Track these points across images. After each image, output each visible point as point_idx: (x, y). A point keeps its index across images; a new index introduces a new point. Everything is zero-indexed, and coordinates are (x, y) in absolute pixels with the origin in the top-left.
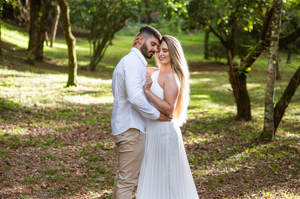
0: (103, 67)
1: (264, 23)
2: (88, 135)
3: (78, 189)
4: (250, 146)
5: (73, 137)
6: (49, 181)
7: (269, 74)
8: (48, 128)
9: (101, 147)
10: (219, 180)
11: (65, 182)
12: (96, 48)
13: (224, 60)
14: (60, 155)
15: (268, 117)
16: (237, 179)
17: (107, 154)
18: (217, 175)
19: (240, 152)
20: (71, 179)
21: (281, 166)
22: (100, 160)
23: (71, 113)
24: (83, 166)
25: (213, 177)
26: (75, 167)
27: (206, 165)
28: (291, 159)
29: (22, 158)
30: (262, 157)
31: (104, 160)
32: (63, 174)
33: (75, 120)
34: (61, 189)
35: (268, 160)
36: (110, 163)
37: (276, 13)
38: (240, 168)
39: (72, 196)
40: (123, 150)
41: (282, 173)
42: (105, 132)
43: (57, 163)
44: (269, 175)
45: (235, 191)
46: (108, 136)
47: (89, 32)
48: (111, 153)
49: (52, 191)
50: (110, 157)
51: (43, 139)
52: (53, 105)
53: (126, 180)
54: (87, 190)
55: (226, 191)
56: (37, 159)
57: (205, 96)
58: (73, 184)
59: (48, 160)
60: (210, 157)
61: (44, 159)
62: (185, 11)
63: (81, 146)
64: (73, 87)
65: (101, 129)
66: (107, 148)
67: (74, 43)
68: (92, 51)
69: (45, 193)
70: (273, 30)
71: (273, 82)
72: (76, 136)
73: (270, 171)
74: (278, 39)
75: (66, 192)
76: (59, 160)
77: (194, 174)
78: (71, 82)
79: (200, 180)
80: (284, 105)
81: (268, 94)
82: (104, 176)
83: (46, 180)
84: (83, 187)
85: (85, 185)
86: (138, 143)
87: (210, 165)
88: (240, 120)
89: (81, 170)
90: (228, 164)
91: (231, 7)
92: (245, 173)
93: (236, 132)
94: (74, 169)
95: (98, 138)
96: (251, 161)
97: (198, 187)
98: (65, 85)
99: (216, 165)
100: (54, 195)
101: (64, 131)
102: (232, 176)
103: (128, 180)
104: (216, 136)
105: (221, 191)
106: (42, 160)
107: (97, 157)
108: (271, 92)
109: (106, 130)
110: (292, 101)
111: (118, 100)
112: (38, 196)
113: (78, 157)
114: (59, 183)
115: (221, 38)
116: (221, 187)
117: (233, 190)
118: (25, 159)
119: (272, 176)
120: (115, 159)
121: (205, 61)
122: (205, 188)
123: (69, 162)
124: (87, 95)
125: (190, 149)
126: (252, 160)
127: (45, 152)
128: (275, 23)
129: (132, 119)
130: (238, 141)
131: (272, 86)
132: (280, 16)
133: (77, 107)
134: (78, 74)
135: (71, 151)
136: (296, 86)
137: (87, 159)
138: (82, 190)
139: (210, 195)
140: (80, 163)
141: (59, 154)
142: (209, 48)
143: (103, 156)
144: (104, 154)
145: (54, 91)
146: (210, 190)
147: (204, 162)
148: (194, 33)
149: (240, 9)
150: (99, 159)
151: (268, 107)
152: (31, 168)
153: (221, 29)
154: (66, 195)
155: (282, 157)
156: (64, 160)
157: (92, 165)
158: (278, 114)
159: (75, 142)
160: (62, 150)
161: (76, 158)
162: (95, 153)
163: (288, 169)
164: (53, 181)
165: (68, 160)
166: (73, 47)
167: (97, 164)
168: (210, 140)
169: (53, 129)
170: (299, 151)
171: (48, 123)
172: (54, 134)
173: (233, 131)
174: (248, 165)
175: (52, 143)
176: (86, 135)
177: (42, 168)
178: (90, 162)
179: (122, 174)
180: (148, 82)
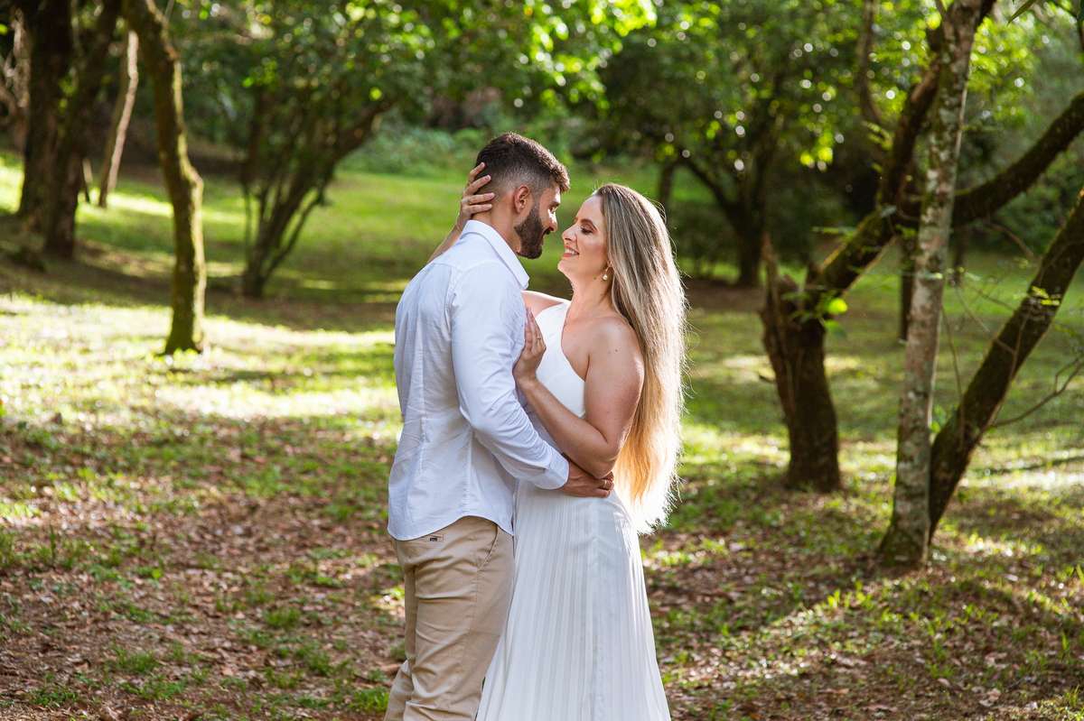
0: (293, 284)
1: (897, 142)
2: (258, 531)
4: (844, 582)
5: (202, 537)
6: (127, 698)
7: (915, 325)
8: (111, 505)
9: (306, 576)
10: (739, 706)
11: (188, 703)
12: (268, 215)
13: (725, 271)
14: (161, 604)
15: (910, 479)
16: (804, 703)
17: (329, 604)
18: (733, 686)
19: (810, 605)
20: (209, 693)
21: (958, 657)
22: (307, 625)
23: (187, 451)
24: (245, 643)
25: (717, 692)
26: (219, 650)
27: (688, 648)
28: (992, 631)
29: (24, 611)
30: (890, 622)
31: (319, 624)
32: (177, 673)
33: (206, 478)
35: (912, 634)
36: (343, 634)
37: (945, 107)
38: (813, 662)
40: (432, 592)
41: (966, 684)
42: (316, 522)
43: (152, 634)
44: (917, 690)
46: (329, 536)
47: (241, 155)
48: (344, 599)
50: (340, 614)
51: (96, 542)
52: (120, 420)
53: (440, 700)
56: (79, 617)
58: (217, 712)
59: (119, 623)
60: (700, 619)
61: (102, 618)
62: (597, 86)
63: (234, 572)
64: (191, 354)
65: (300, 509)
66: (329, 583)
67: (197, 194)
68: (255, 226)
70: (933, 168)
71: (927, 353)
72: (214, 536)
73: (920, 676)
74: (948, 200)
76: (158, 623)
78: (181, 338)
80: (966, 436)
81: (911, 395)
82: (327, 685)
83: (116, 693)
85: (258, 715)
86: (488, 567)
87: (705, 649)
88: (798, 489)
89: (239, 659)
90: (768, 646)
91: (756, 78)
92: (833, 681)
93: (787, 530)
94: (217, 656)
95: (291, 542)
96: (852, 638)
98: (161, 346)
99: (725, 650)
101: (170, 517)
102: (786, 693)
103: (445, 700)
104: (718, 545)
106: (96, 621)
107: (297, 611)
108: (920, 389)
109: (321, 516)
111: (423, 412)
113: (227, 613)
114: (164, 705)
115: (717, 190)
118: (36, 615)
119: (931, 694)
120: (359, 620)
123: (195, 630)
124: (240, 387)
126: (855, 634)
127: (106, 593)
128: (942, 143)
129: (473, 485)
130: (797, 564)
131: (925, 367)
132: (958, 116)
133: (209, 430)
134: (207, 308)
135: (201, 591)
136: (1012, 371)
137: (258, 621)
140: (233, 635)
141: (155, 598)
143: (316, 610)
144: (318, 604)
145: (118, 368)
147: (681, 637)
149: (787, 84)
150: (303, 619)
151: (908, 444)
152: (60, 650)
153: (717, 157)
155: (960, 625)
156: (176, 623)
157: (279, 643)
158: (944, 470)
159: (211, 557)
160: (168, 587)
161: (219, 614)
162: (287, 598)
163: (984, 670)
164: (144, 699)
165: (190, 622)
166: (193, 208)
167: (298, 638)
168: (697, 559)
169: (130, 509)
170: (1017, 603)
171: (110, 484)
172: (134, 526)
173: (778, 528)
174: (841, 653)
175: (128, 560)
176: (248, 533)
177: (101, 650)
178: (272, 631)
179: (423, 676)
180: (530, 349)
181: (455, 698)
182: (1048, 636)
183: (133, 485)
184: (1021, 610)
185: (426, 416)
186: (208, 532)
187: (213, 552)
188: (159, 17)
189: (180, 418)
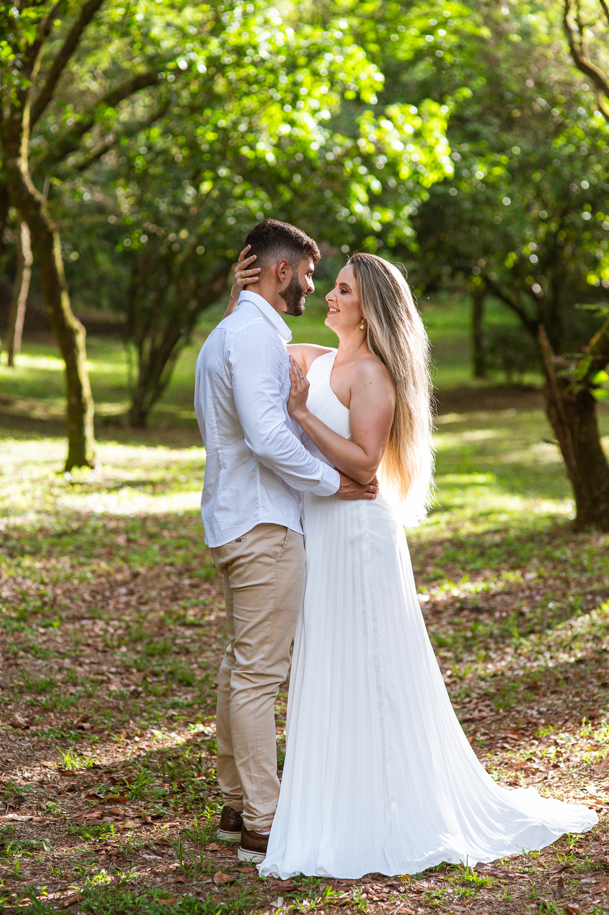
0: (172, 416)
2: (139, 591)
3: (118, 726)
5: (94, 597)
6: (32, 710)
8: (19, 580)
9: (178, 618)
10: (526, 686)
11: (81, 710)
12: (146, 357)
13: (533, 379)
14: (60, 645)
16: (578, 681)
17: (195, 637)
18: (521, 673)
19: (587, 611)
20: (97, 702)
22: (178, 653)
23: (83, 539)
24: (127, 669)
25: (509, 679)
26: (107, 674)
27: (487, 649)
31: (188, 652)
32: (72, 690)
33: (99, 557)
34: (71, 728)
36: (207, 657)
38: (587, 652)
39: (102, 743)
40: (242, 583)
42: (187, 582)
43: (53, 665)
45: (575, 709)
46: (196, 591)
47: (122, 317)
48: (208, 633)
49: (43, 733)
50: (205, 643)
51: (7, 605)
52: (29, 521)
53: (257, 666)
54: (144, 729)
55: (548, 710)
57: (480, 478)
58: (104, 715)
59: (26, 659)
60: (498, 629)
61: (13, 656)
62: (408, 231)
63: (120, 620)
64: (85, 470)
65: (174, 574)
66: (196, 622)
67: (80, 339)
68: (136, 372)
69: (24, 739)
72: (104, 596)
75: (85, 734)
76: (57, 657)
77: (454, 674)
78: (77, 458)
79: (471, 688)
82: (193, 692)
83: (23, 707)
84: (132, 719)
85: (137, 715)
86: (283, 558)
87: (501, 649)
88: (584, 531)
89: (122, 679)
90: (552, 643)
92: (604, 664)
93: (572, 561)
94: (105, 678)
95: (166, 597)
97: (468, 705)
98: (61, 466)
99: (516, 649)
100: (51, 744)
101: (68, 585)
102: (565, 674)
104: (513, 577)
105: (535, 713)
106: (7, 659)
107: (169, 644)
109: (191, 577)
111: (218, 446)
112: (4, 749)
113: (113, 648)
114: (61, 713)
115: (520, 312)
116: (534, 701)
117: (568, 708)
120: (220, 647)
121: (476, 383)
122: (487, 706)
123: (87, 661)
124: (126, 492)
125: (440, 612)
127: (15, 639)
129: (263, 499)
130: (579, 584)
133: (100, 524)
134: (97, 437)
135: (92, 634)
137: (138, 652)
138: (129, 728)
139: (501, 723)
140: (118, 663)
141: (55, 641)
142: (486, 343)
143: (186, 643)
144: (187, 638)
145: (27, 485)
146: (501, 711)
147: (481, 642)
149: (570, 218)
150: (175, 649)
153: (517, 283)
154: (85, 744)
156: (72, 657)
157: (155, 666)
159: (100, 611)
160: (66, 633)
161: (107, 649)
162: (162, 635)
164: (46, 709)
165: (83, 656)
167: (170, 661)
168: (496, 586)
169: (34, 582)
171: (18, 565)
172: (38, 592)
173: (566, 561)
175: (33, 616)
176: (131, 593)
177: (11, 679)
178: (149, 658)
179: (242, 649)
180: (296, 387)
181: (269, 663)
183: (38, 565)
185: (221, 448)
186: (98, 594)
187: (102, 607)
188: (38, 196)
189: (77, 516)
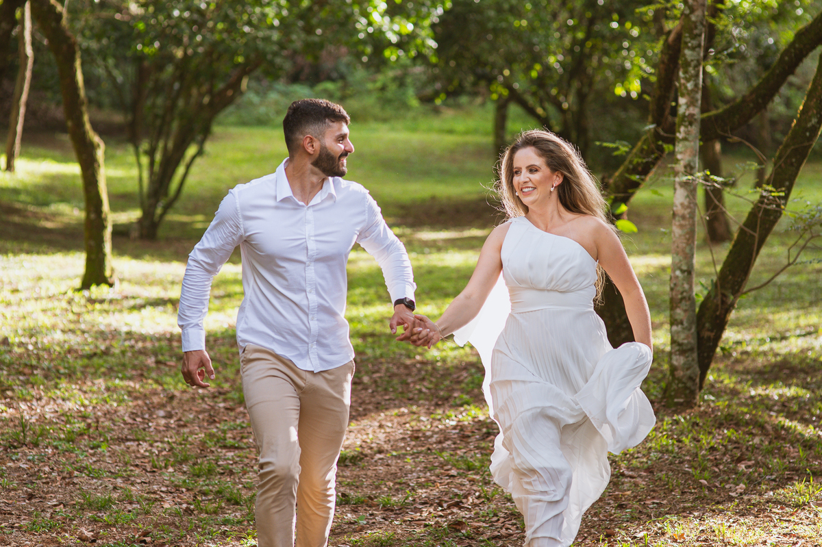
0: (183, 226)
1: (659, 76)
2: (177, 413)
3: (176, 540)
5: (134, 420)
6: (96, 525)
7: (677, 218)
8: (60, 401)
9: (219, 441)
11: (141, 526)
14: (109, 466)
15: (681, 338)
17: (238, 459)
20: (155, 519)
21: (717, 466)
22: (222, 474)
23: (112, 360)
24: (177, 488)
26: (159, 492)
28: (747, 449)
29: (9, 474)
30: (666, 445)
31: (231, 473)
32: (129, 507)
33: (131, 379)
34: (132, 542)
35: (684, 453)
36: (249, 478)
37: (688, 48)
41: (721, 483)
42: (222, 405)
43: (107, 484)
44: (683, 489)
45: (593, 527)
46: (232, 414)
48: (248, 455)
49: (109, 546)
50: (246, 465)
51: (53, 426)
52: (55, 340)
56: (51, 476)
58: (163, 531)
59: (82, 479)
61: (68, 476)
62: (430, 43)
63: (162, 442)
64: (104, 287)
65: (208, 397)
66: (236, 445)
67: (100, 154)
68: (146, 180)
70: (683, 96)
71: (688, 240)
72: (143, 418)
73: (687, 480)
74: (695, 120)
76: (110, 477)
78: (95, 274)
79: (498, 509)
80: (723, 302)
81: (678, 273)
82: (241, 510)
83: (87, 522)
84: (189, 534)
85: (192, 531)
89: (174, 497)
91: (571, 22)
92: (620, 487)
94: (157, 497)
95: (203, 420)
96: (637, 458)
98: (78, 283)
101: (107, 407)
106: (64, 478)
107: (213, 465)
108: (684, 268)
109: (225, 400)
110: (745, 290)
113: (160, 469)
114: (123, 528)
117: (587, 526)
118: (18, 476)
119: (693, 491)
123: (139, 481)
124: (148, 311)
126: (640, 455)
127: (67, 460)
128: (688, 76)
131: (687, 250)
132: (699, 54)
133: (127, 344)
134: (114, 249)
135: (139, 455)
136: (755, 249)
137: (184, 473)
138: (187, 542)
140: (168, 483)
141: (104, 462)
143: (228, 464)
144: (229, 459)
145: (45, 303)
148: (458, 107)
149: (597, 27)
150: (219, 470)
151: (678, 311)
152: (41, 497)
153: (543, 93)
155: (723, 445)
156: (123, 477)
157: (203, 486)
158: (708, 330)
159: (143, 433)
160: (113, 454)
161: (155, 470)
162: (205, 457)
163: (736, 474)
164: (108, 525)
165: (134, 476)
166: (99, 166)
167: (216, 482)
169: (75, 403)
170: (769, 427)
171: (56, 387)
172: (80, 414)
174: (628, 468)
175: (80, 437)
176: (169, 415)
177: (71, 496)
178: (195, 478)
182: (792, 449)
183: (75, 386)
184: (771, 432)
186: (138, 416)
187: (144, 429)
188: (59, 8)
